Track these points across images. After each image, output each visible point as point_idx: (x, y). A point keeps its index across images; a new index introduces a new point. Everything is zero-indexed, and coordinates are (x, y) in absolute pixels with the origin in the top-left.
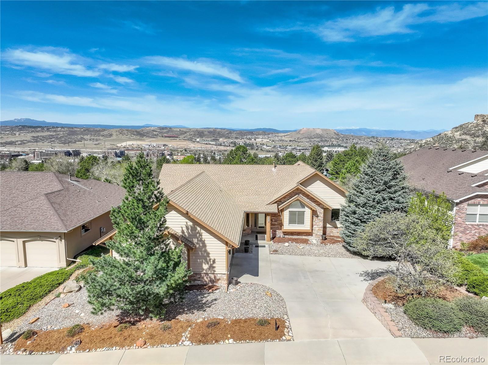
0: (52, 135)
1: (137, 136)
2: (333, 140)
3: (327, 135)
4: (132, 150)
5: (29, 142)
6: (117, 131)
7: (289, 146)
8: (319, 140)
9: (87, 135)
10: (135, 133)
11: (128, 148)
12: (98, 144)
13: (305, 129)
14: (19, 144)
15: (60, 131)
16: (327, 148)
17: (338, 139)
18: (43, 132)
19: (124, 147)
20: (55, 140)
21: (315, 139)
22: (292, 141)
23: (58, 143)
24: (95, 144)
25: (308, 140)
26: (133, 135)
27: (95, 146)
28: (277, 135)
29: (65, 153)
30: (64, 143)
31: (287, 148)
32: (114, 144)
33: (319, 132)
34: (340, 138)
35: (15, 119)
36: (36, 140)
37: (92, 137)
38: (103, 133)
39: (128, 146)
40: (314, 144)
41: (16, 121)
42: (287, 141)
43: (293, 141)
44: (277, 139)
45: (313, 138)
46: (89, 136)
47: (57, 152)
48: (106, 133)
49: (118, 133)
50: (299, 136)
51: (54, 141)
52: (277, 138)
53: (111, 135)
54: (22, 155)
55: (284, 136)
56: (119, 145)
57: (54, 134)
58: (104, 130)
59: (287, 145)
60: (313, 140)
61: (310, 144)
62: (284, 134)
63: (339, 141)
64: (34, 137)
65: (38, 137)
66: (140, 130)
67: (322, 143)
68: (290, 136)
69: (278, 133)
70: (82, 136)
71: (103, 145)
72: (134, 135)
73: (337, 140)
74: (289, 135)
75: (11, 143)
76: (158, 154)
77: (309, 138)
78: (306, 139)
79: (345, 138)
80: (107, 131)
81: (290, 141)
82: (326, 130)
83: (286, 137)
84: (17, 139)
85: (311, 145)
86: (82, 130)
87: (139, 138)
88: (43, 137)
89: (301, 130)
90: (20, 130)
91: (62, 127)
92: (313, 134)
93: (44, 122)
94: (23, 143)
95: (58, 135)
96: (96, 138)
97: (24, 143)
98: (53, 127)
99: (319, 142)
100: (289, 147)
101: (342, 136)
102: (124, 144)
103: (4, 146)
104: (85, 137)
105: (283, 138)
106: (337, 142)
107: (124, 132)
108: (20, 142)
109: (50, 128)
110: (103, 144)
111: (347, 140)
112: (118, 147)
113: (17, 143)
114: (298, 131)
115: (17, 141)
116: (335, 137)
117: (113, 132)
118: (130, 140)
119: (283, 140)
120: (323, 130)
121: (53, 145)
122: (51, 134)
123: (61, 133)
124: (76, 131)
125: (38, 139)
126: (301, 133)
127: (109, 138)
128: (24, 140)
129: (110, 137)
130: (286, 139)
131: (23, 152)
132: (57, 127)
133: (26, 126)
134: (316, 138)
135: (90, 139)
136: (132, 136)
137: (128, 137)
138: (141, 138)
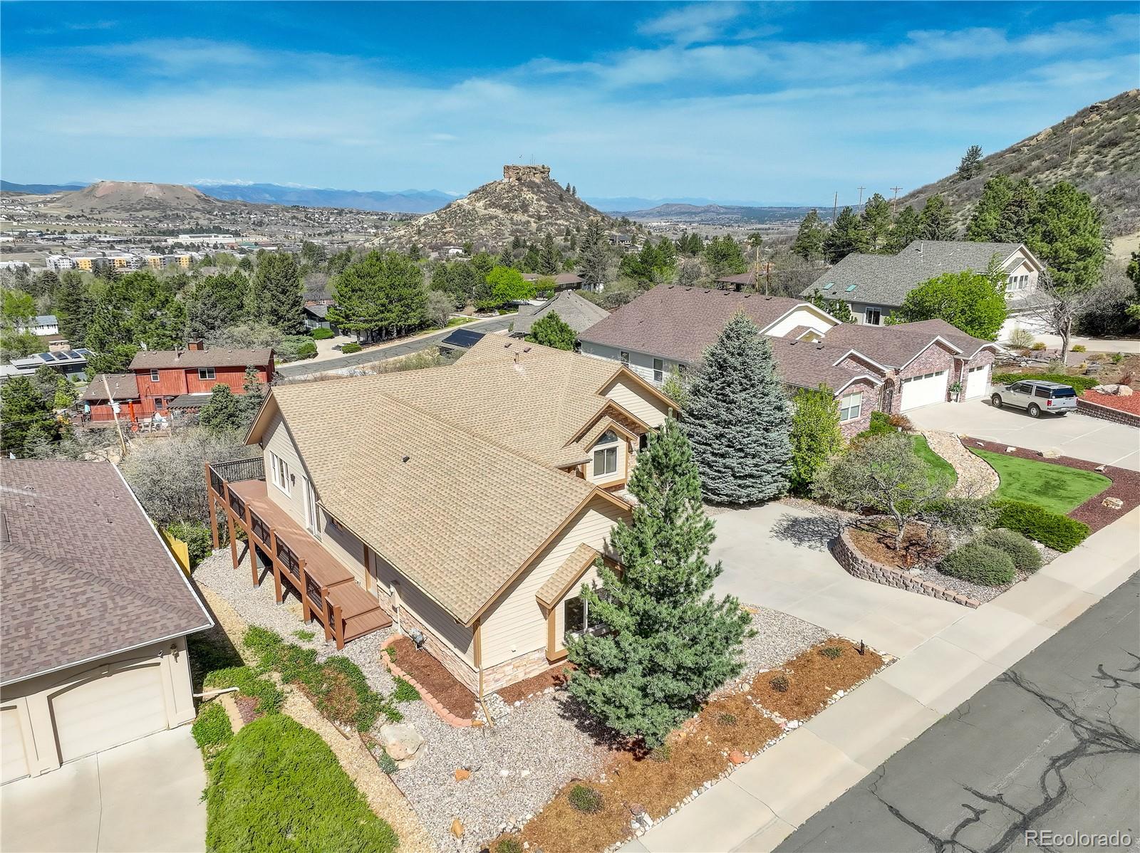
2: (196, 214)
3: (178, 201)
7: (72, 233)
8: (156, 214)
13: (108, 183)
16: (187, 236)
17: (209, 213)
21: (145, 213)
22: (74, 217)
25: (125, 215)
28: (18, 198)
31: (66, 239)
33: (151, 192)
34: (213, 209)
40: (146, 225)
42: (58, 219)
43: (79, 217)
44: (19, 210)
45: (138, 211)
50: (93, 203)
52: (19, 208)
55: (45, 202)
59: (65, 231)
60: (140, 215)
61: (135, 226)
62: (42, 198)
63: (212, 217)
67: (168, 225)
68: (65, 204)
69: (20, 194)
73: (208, 216)
74: (58, 199)
77: (127, 211)
78: (118, 211)
79: (227, 210)
81: (69, 217)
82: (172, 188)
83: (50, 205)
85: (138, 230)
89: (95, 187)
92: (134, 199)
99: (160, 221)
100: (74, 236)
101: (220, 204)
105: (42, 209)
106: (209, 219)
111: (232, 214)
114: (86, 191)
116: (199, 207)
119: (45, 216)
120: (162, 187)
126: (99, 193)
130: (55, 213)
134: (147, 209)
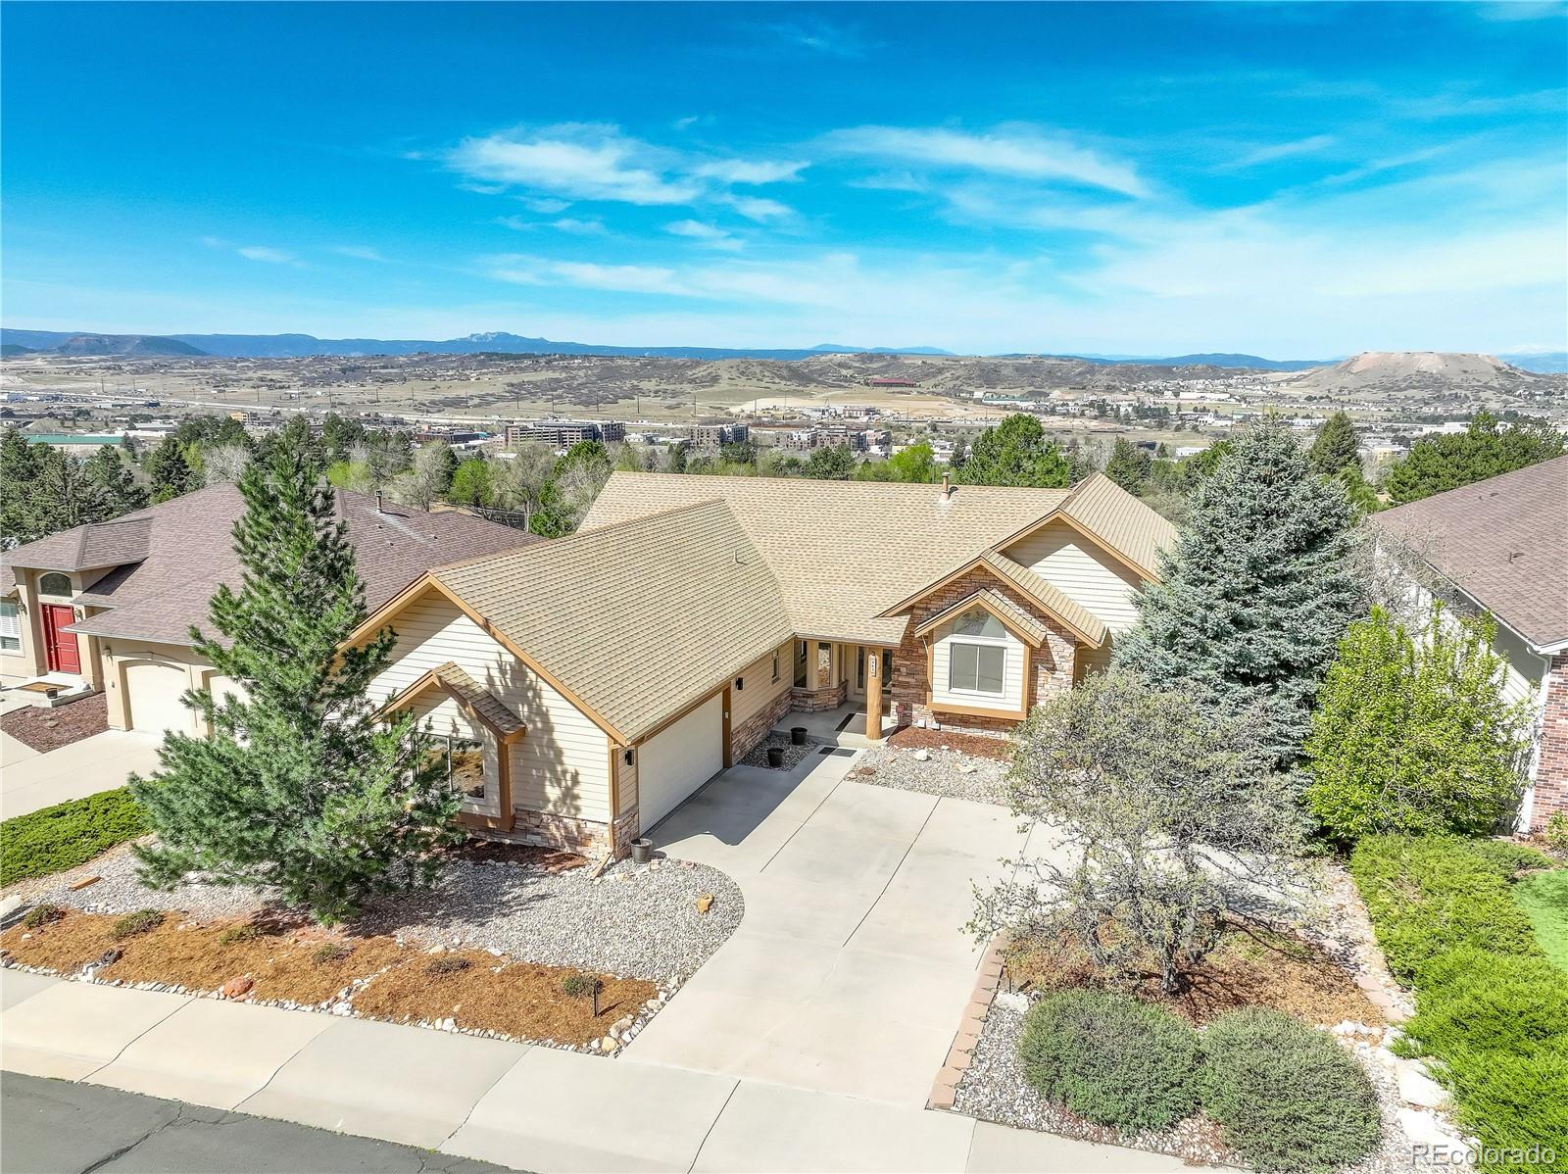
0: (557, 380)
1: (789, 383)
2: (1489, 394)
3: (1464, 376)
4: (772, 425)
5: (500, 398)
6: (732, 367)
7: (1303, 418)
8: (1426, 394)
9: (649, 378)
10: (785, 373)
11: (760, 418)
12: (678, 406)
13: (1372, 355)
14: (475, 406)
15: (579, 368)
16: (1458, 424)
17: (1509, 392)
18: (536, 371)
19: (750, 417)
20: (565, 395)
21: (1410, 393)
22: (1315, 398)
23: (570, 402)
24: (669, 407)
25: (1381, 395)
26: (777, 380)
27: (666, 412)
28: (1261, 376)
29: (584, 431)
30: (587, 404)
31: (1293, 424)
32: (719, 408)
33: (1431, 365)
34: (1517, 387)
35: (473, 335)
36: (517, 393)
37: (663, 386)
38: (694, 371)
39: (759, 413)
40: (1403, 409)
41: (474, 340)
42: (1295, 400)
43: (1322, 398)
44: (1258, 391)
45: (1401, 390)
46: (654, 381)
47: (565, 429)
48: (700, 372)
49: (735, 374)
50: (1346, 380)
51: (560, 397)
52: (1259, 387)
53: (715, 379)
54: (477, 437)
55: (1288, 381)
56: (734, 410)
57: (564, 375)
58: (698, 364)
59: (1296, 415)
60: (1401, 395)
61: (1389, 410)
62: (1289, 375)
63: (1511, 399)
64: (512, 385)
65: (521, 385)
66: (801, 362)
67: (1436, 408)
68: (1311, 383)
69: (1267, 372)
70: (635, 383)
71: (689, 410)
72: (782, 378)
73: (1505, 397)
74: (1305, 377)
75: (457, 403)
76: (847, 440)
77: (1387, 390)
78: (1374, 391)
79: (1539, 389)
80: (705, 367)
81: (1310, 399)
82: (1458, 359)
83: (1294, 384)
84: (471, 392)
85: (1389, 415)
86: (638, 364)
87: (793, 387)
88: (535, 385)
89: (1354, 360)
90: (482, 365)
91: (586, 357)
92: (1401, 374)
93: (542, 342)
94: (485, 402)
95: (573, 378)
96: (673, 387)
97: (489, 403)
98: (563, 357)
99: (1426, 404)
100: (1302, 422)
101: (1530, 379)
102: (748, 407)
103: (439, 411)
104: (644, 385)
105: (1284, 389)
106: (1506, 402)
107: (752, 369)
108: (477, 401)
109: (555, 360)
110: (690, 405)
111: (1547, 394)
112: (730, 414)
113: (470, 403)
114: (1343, 365)
115: (471, 397)
116: (1495, 384)
117: (722, 368)
118: (767, 393)
119: (1282, 397)
120: (1445, 358)
121: (558, 408)
122: (556, 375)
123: (581, 373)
124: (620, 367)
125: (523, 392)
126: (1356, 369)
127: (709, 389)
128: (488, 394)
129: (712, 386)
130: (1295, 393)
131: (482, 428)
132: (573, 357)
133: (497, 354)
134: (1414, 388)
135: (656, 392)
136: (774, 383)
137: (763, 384)
138: (801, 388)
